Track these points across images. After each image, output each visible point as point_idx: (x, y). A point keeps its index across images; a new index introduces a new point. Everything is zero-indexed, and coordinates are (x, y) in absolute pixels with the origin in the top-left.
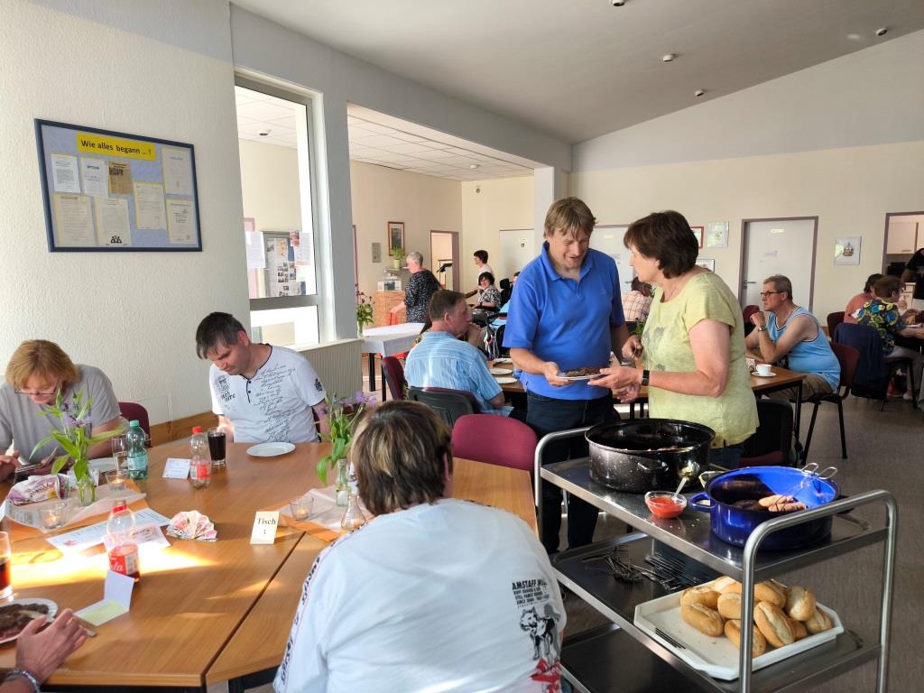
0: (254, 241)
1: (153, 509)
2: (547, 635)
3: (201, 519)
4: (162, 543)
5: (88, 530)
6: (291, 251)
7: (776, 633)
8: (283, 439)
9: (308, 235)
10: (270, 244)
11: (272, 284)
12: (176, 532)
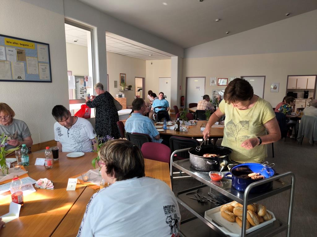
0: (71, 79)
1: (30, 177)
2: (175, 225)
3: (48, 181)
4: (33, 190)
5: (5, 185)
6: (85, 83)
7: (253, 221)
8: (80, 150)
9: (91, 77)
10: (77, 80)
11: (78, 95)
12: (38, 186)
